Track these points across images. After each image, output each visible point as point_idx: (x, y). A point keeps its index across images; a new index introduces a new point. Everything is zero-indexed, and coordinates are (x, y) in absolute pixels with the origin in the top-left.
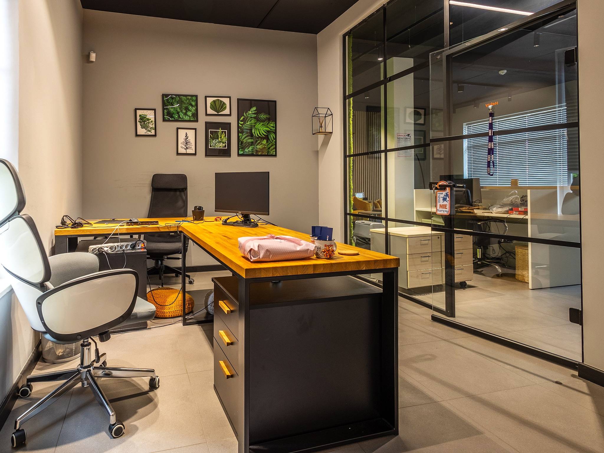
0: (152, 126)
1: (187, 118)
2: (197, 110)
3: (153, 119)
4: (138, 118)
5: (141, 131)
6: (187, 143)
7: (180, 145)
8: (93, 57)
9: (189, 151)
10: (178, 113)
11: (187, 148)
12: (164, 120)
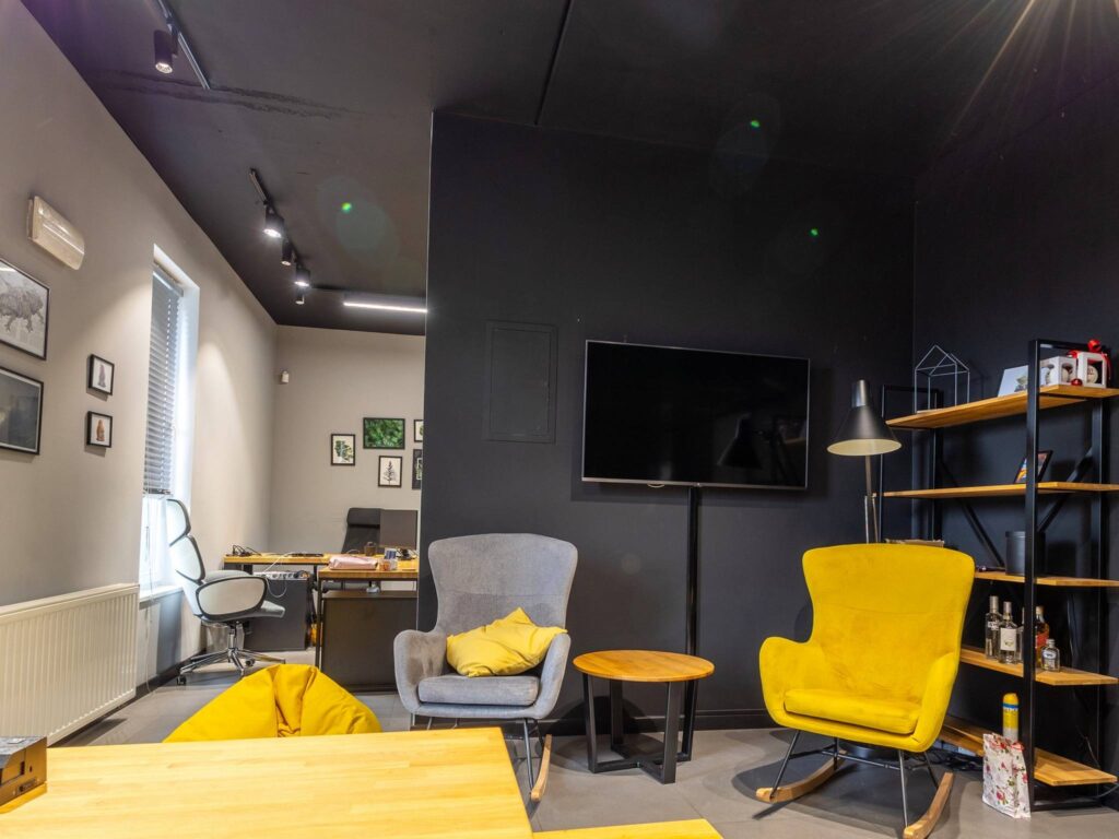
0: (350, 453)
1: (391, 445)
2: (404, 435)
3: (351, 446)
4: (335, 444)
5: (338, 459)
6: (390, 472)
7: (382, 475)
8: (286, 378)
9: (392, 483)
10: (381, 439)
11: (390, 479)
12: (365, 447)
